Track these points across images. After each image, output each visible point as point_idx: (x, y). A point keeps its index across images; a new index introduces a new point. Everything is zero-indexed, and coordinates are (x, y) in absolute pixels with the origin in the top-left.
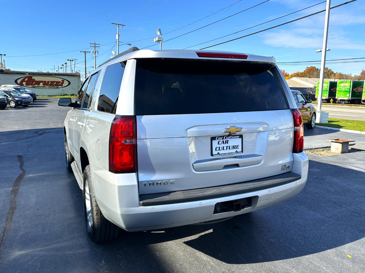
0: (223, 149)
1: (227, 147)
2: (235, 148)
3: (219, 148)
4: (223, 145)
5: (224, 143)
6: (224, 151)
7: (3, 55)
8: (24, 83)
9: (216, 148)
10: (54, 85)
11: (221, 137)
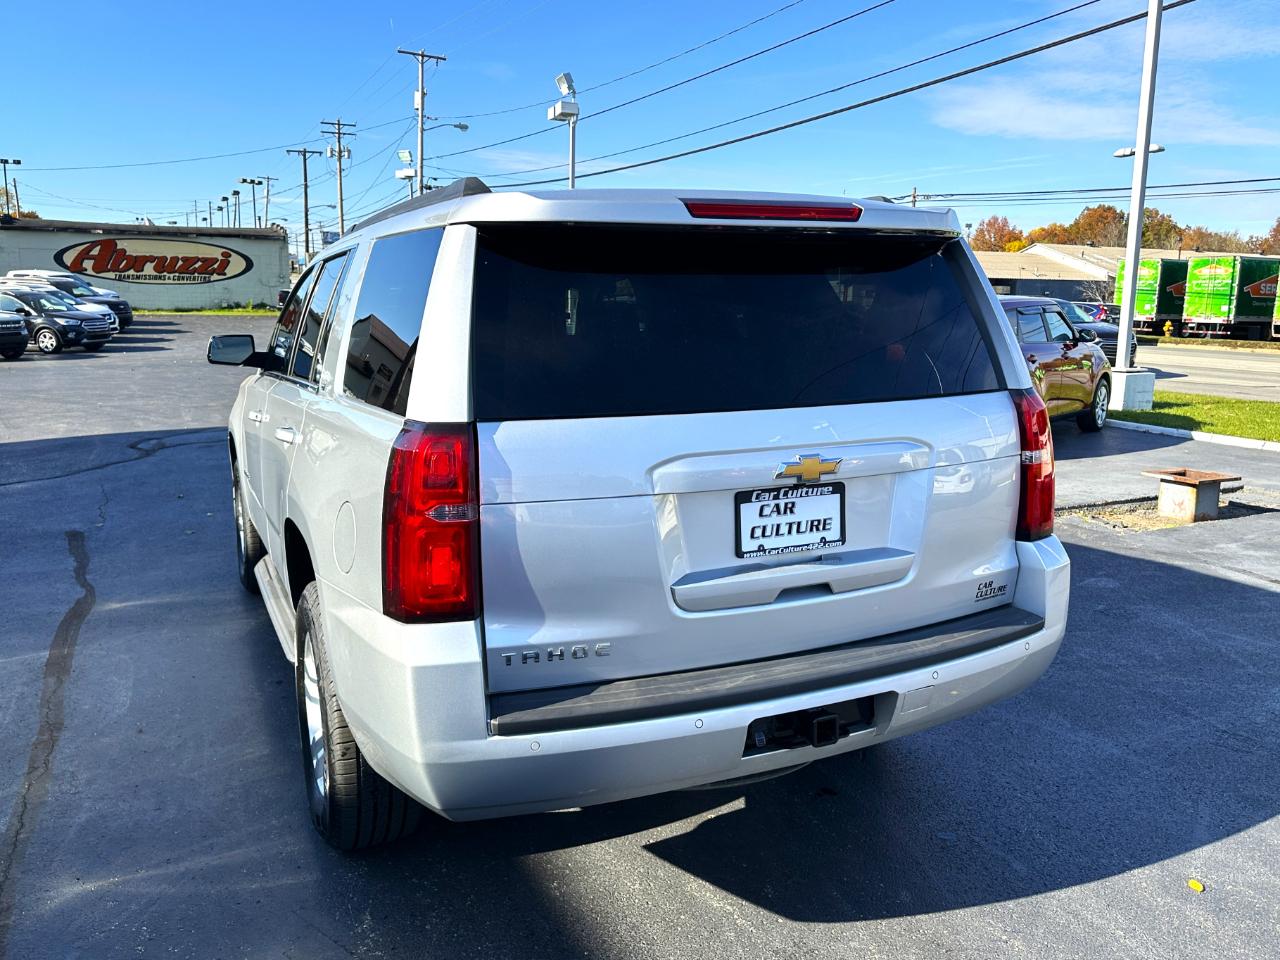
0: (777, 534)
1: (791, 525)
2: (818, 529)
3: (764, 528)
4: (775, 519)
5: (779, 513)
6: (779, 538)
7: (11, 161)
8: (88, 264)
9: (753, 530)
10: (195, 270)
11: (769, 491)
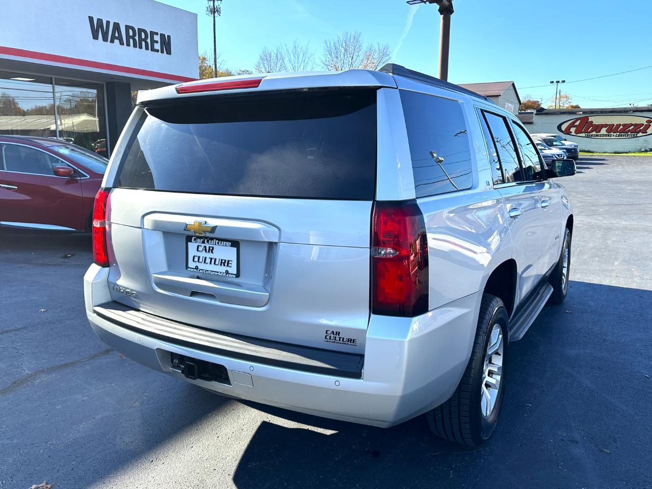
0: (205, 262)
1: (211, 259)
2: (224, 265)
3: (199, 257)
4: (203, 254)
5: (206, 251)
6: (205, 265)
8: (573, 130)
9: (194, 257)
10: (629, 131)
11: (200, 238)
